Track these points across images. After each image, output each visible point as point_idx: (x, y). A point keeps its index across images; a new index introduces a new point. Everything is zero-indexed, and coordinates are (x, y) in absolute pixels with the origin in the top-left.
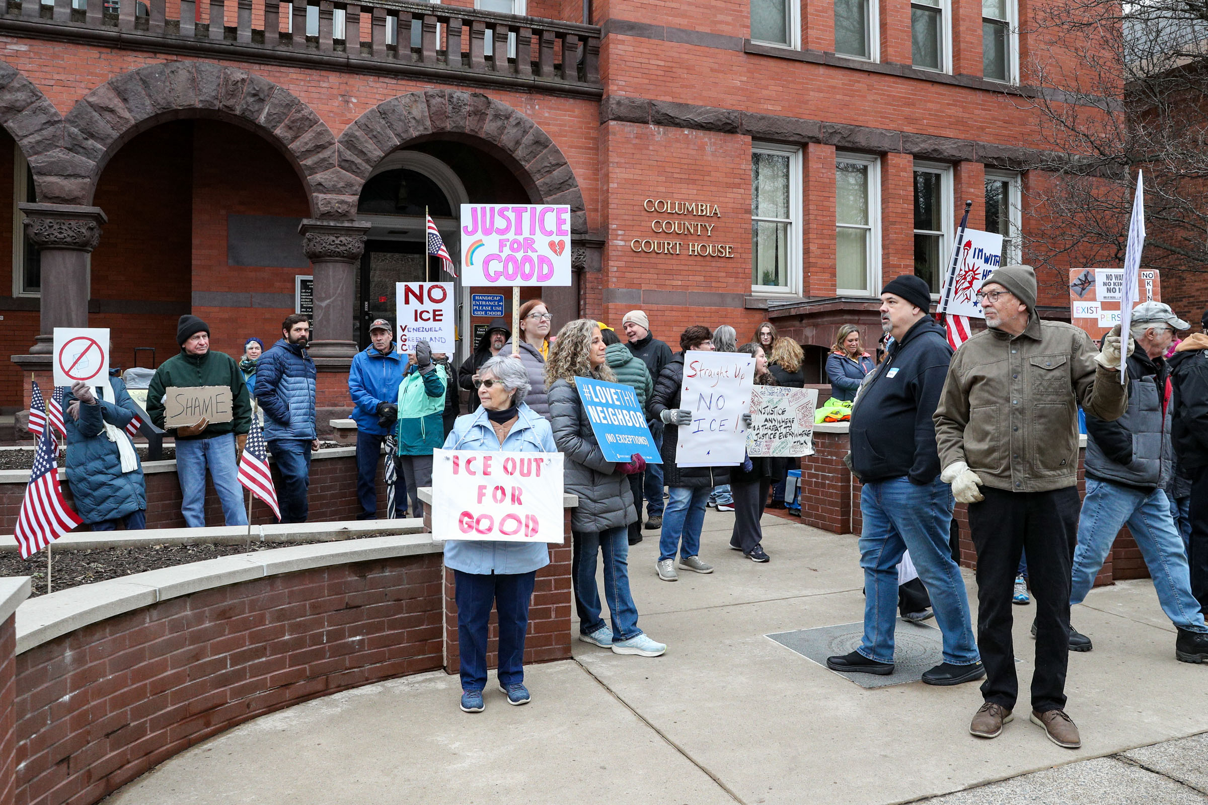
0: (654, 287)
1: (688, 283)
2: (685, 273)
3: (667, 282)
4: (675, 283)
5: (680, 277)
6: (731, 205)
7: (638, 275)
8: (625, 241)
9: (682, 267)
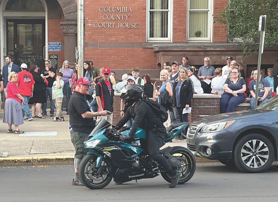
0: (104, 41)
1: (118, 39)
2: (116, 35)
3: (109, 39)
4: (112, 39)
5: (115, 37)
6: (137, 7)
7: (97, 37)
8: (92, 24)
9: (116, 33)
